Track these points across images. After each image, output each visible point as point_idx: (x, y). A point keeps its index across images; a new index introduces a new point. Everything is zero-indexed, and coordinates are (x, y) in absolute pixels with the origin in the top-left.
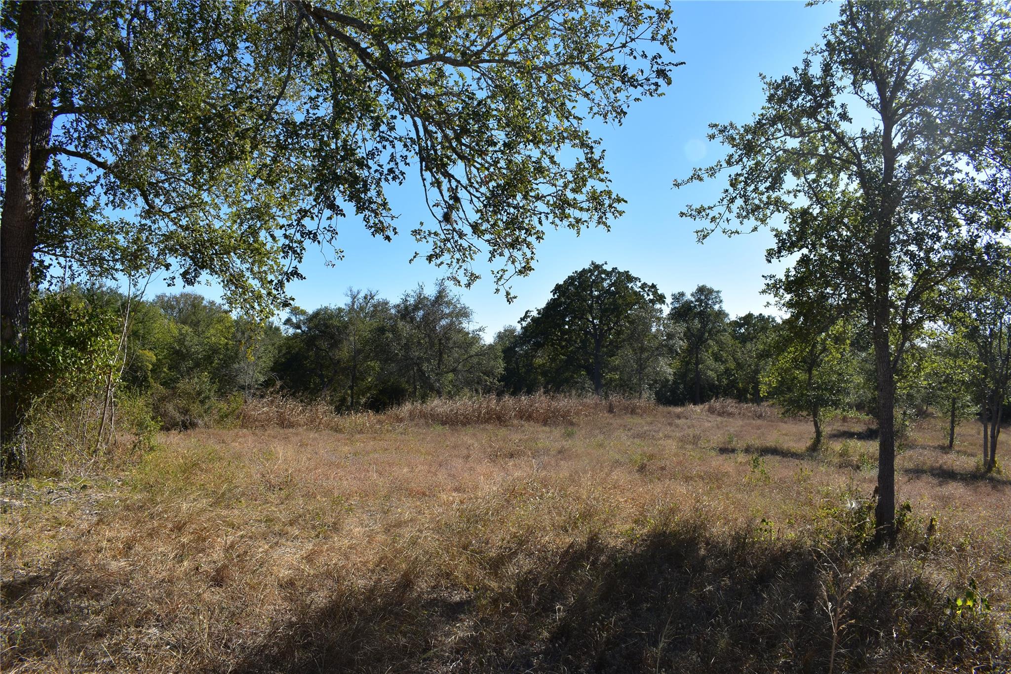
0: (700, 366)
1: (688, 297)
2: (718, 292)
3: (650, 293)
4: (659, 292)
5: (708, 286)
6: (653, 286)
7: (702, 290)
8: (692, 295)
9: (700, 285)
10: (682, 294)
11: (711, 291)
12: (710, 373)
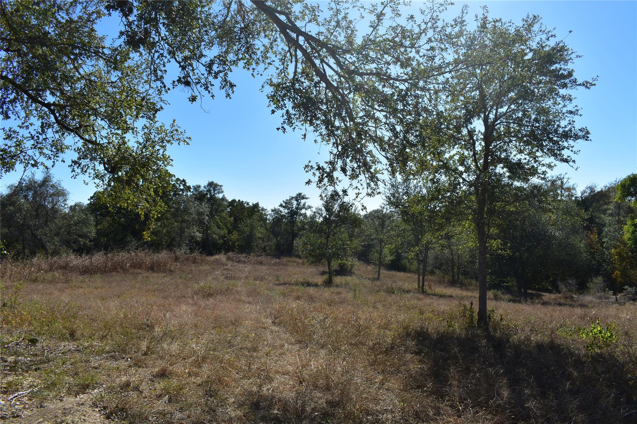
0: (209, 232)
1: (202, 188)
2: (221, 186)
3: (181, 185)
4: (187, 185)
5: (215, 182)
6: (184, 181)
7: (211, 184)
8: (204, 187)
9: (210, 181)
10: (199, 187)
11: (216, 185)
12: (214, 236)
